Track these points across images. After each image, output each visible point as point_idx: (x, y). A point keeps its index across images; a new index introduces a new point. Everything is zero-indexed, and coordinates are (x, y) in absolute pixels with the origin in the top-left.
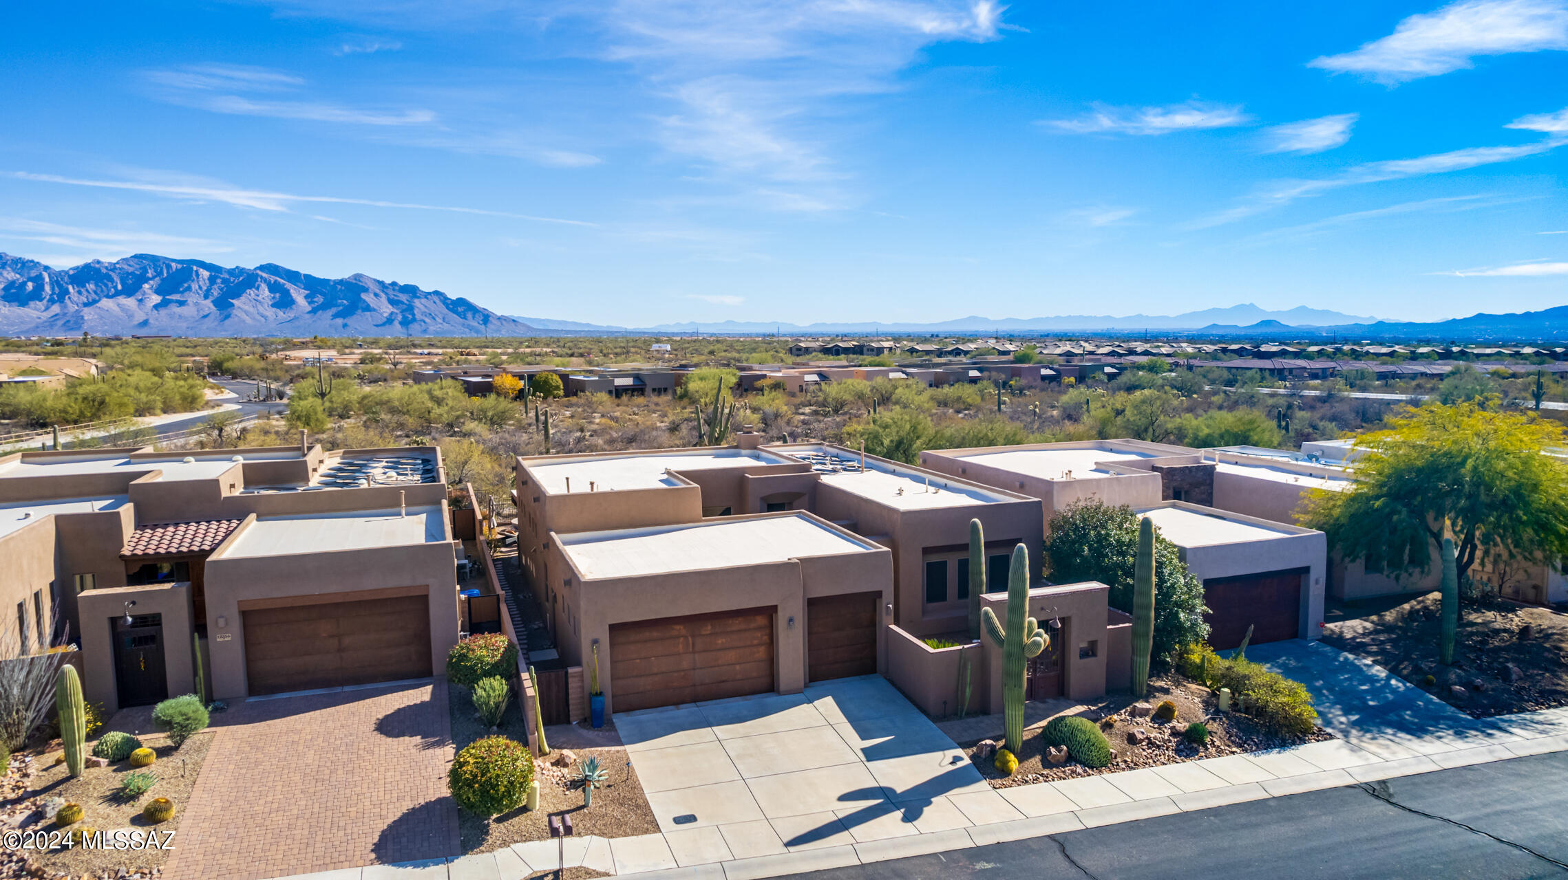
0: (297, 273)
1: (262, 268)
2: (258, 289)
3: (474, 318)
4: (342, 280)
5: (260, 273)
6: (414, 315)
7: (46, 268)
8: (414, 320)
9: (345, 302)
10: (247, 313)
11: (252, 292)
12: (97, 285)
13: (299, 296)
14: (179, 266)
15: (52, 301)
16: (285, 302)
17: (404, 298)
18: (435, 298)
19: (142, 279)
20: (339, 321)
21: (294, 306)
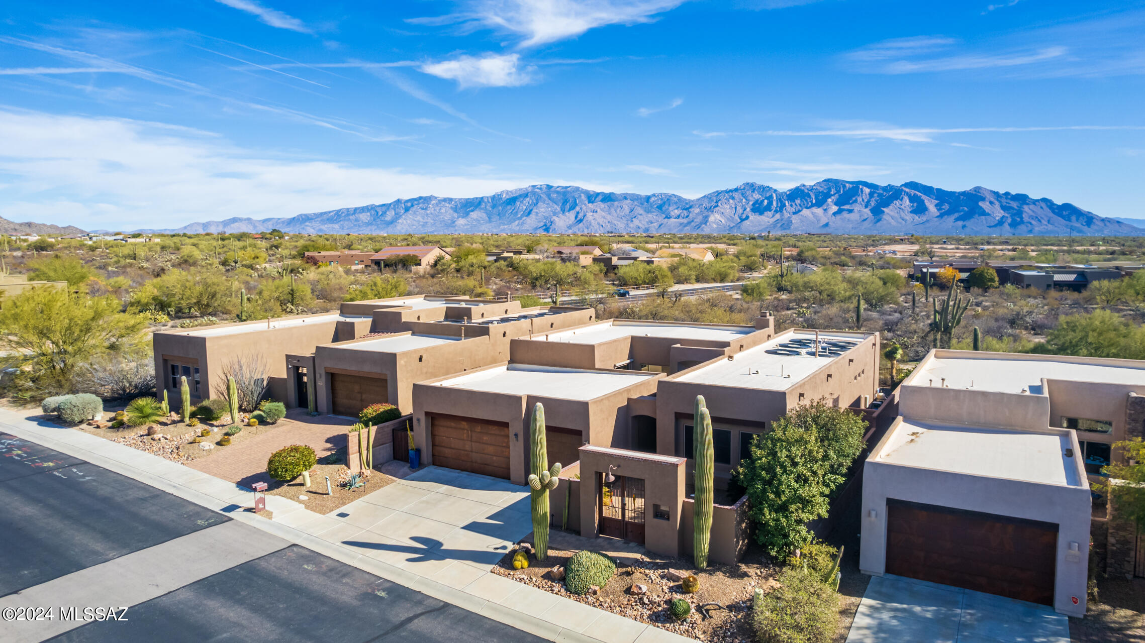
0: (931, 188)
1: (906, 185)
2: (901, 200)
3: (1077, 220)
4: (965, 192)
5: (904, 188)
6: (1022, 218)
7: (775, 191)
8: (1022, 222)
9: (966, 208)
10: (892, 217)
11: (897, 202)
12: (801, 201)
13: (931, 205)
14: (851, 186)
15: (776, 212)
16: (920, 209)
17: (1014, 205)
18: (1043, 205)
19: (828, 195)
20: (960, 223)
21: (927, 212)
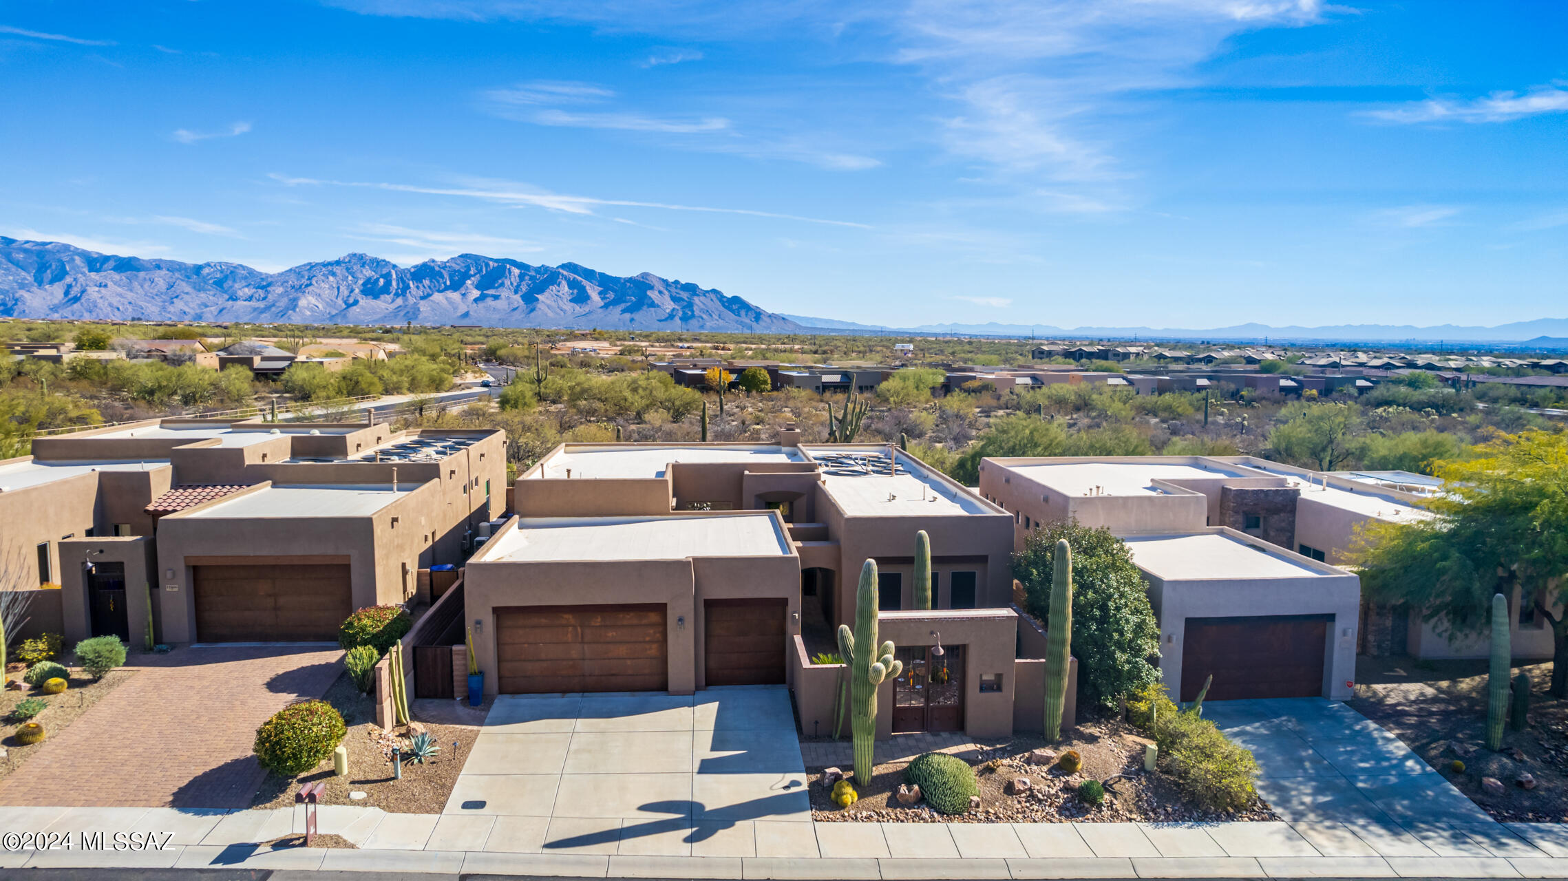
0: (593, 272)
1: (563, 266)
2: (559, 285)
3: (746, 315)
4: (631, 278)
5: (561, 271)
6: (693, 311)
7: (394, 266)
8: (693, 316)
9: (633, 298)
10: (549, 307)
11: (554, 288)
12: (431, 281)
13: (593, 292)
14: (496, 265)
15: (397, 295)
16: (581, 297)
17: (684, 295)
18: (713, 296)
19: (466, 276)
20: (627, 316)
21: (589, 302)
